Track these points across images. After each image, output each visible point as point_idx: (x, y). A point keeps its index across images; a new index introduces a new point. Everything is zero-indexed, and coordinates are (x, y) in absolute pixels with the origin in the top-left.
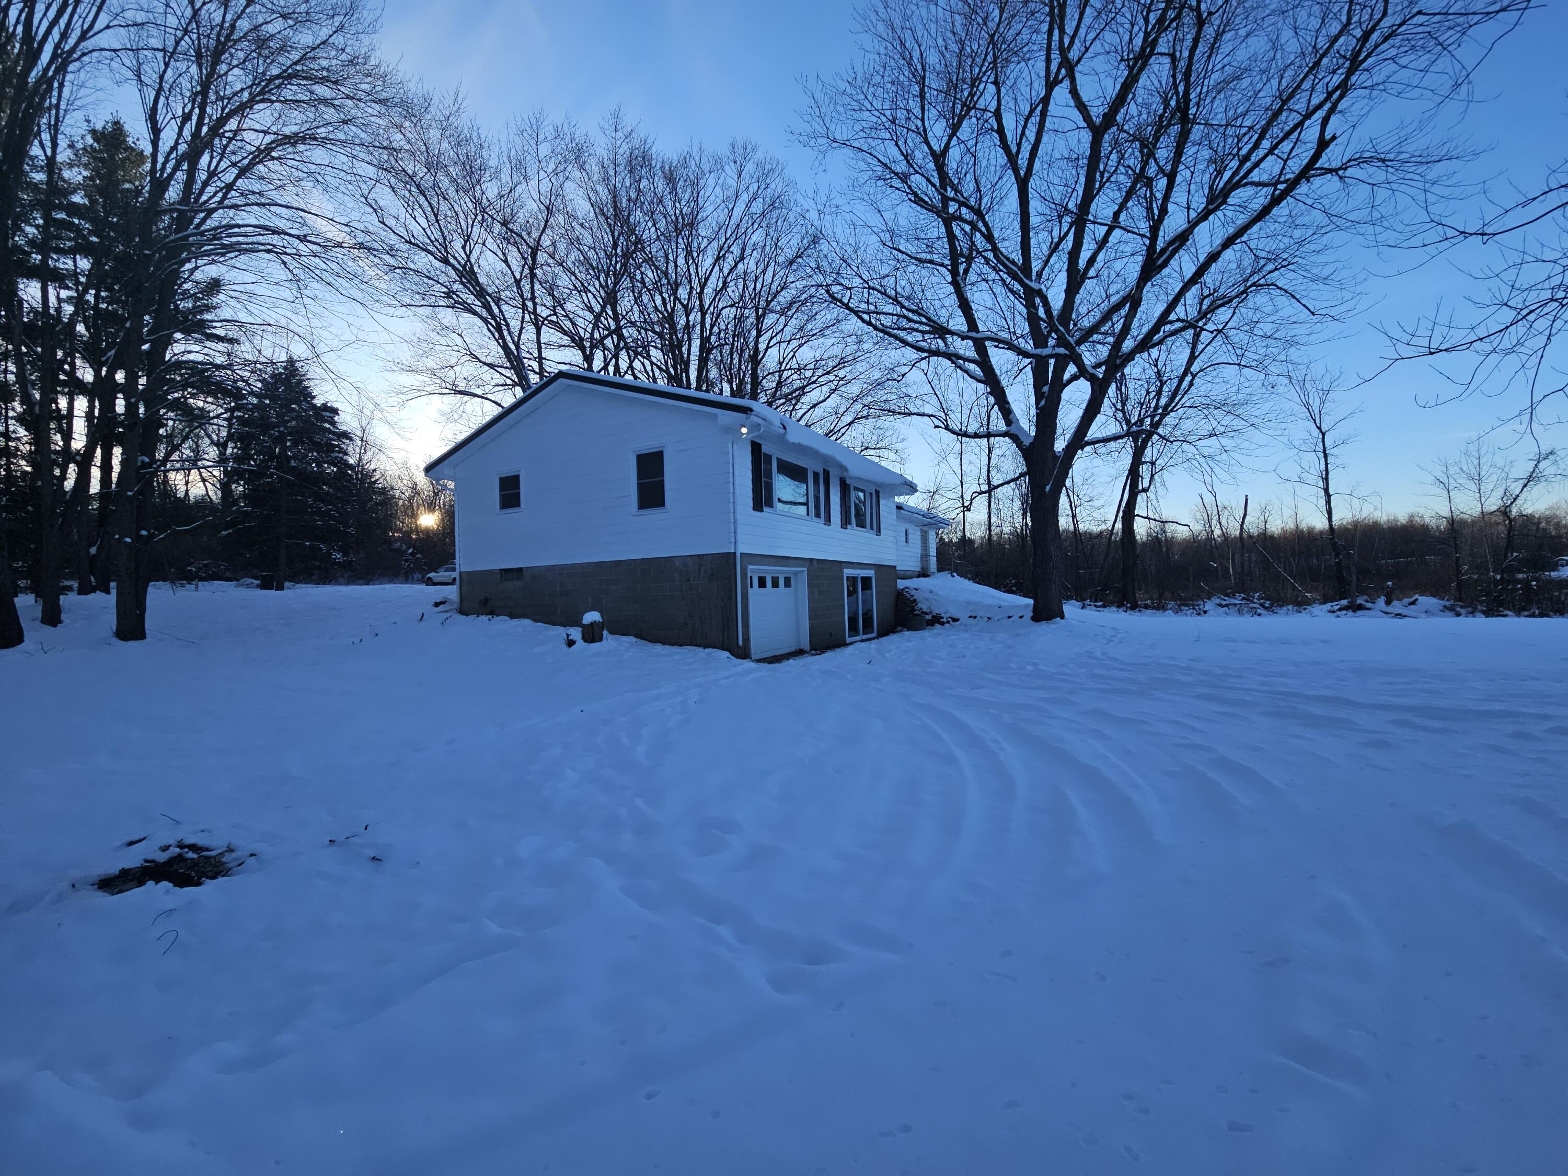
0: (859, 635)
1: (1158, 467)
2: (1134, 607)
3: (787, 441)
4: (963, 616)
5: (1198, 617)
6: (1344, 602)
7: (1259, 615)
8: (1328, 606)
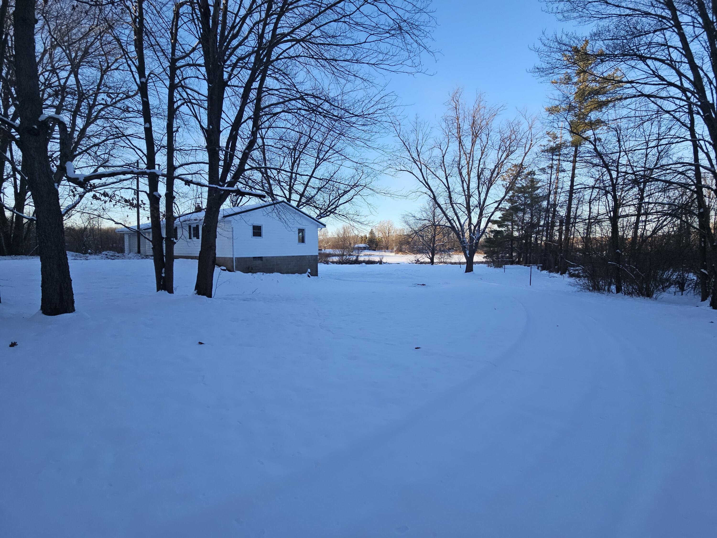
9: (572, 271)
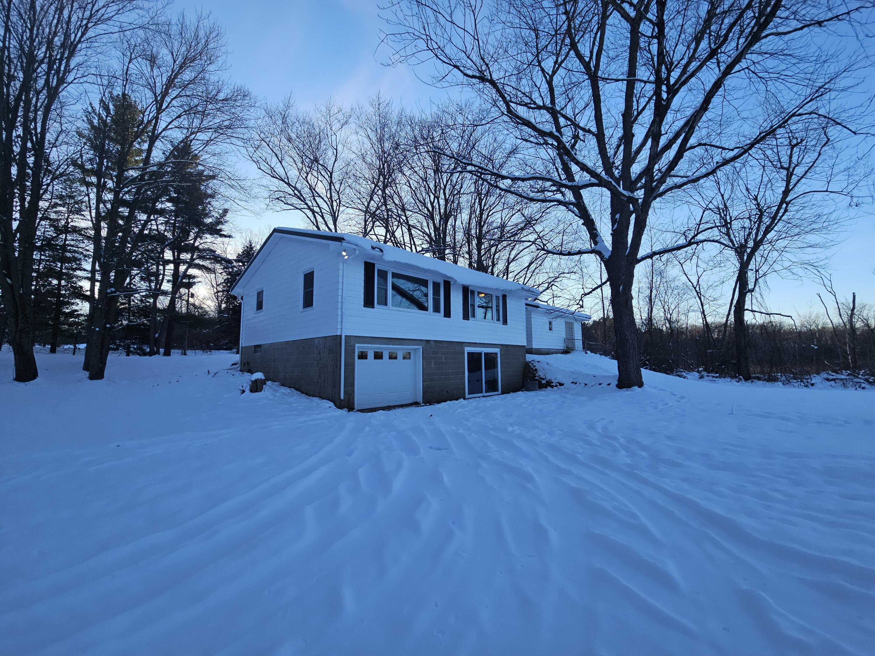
0: (482, 392)
1: (761, 272)
2: (748, 378)
3: (384, 260)
4: (567, 382)
5: (806, 389)
7: (864, 388)
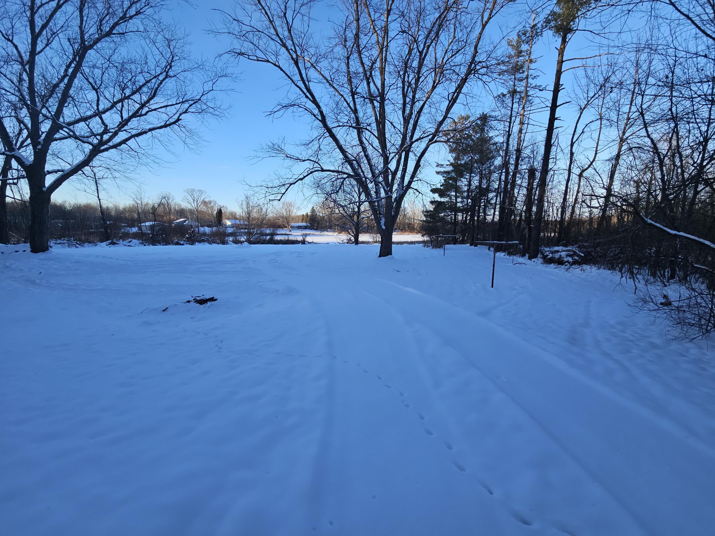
6: (110, 241)
8: (105, 243)
9: (547, 253)
